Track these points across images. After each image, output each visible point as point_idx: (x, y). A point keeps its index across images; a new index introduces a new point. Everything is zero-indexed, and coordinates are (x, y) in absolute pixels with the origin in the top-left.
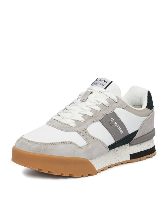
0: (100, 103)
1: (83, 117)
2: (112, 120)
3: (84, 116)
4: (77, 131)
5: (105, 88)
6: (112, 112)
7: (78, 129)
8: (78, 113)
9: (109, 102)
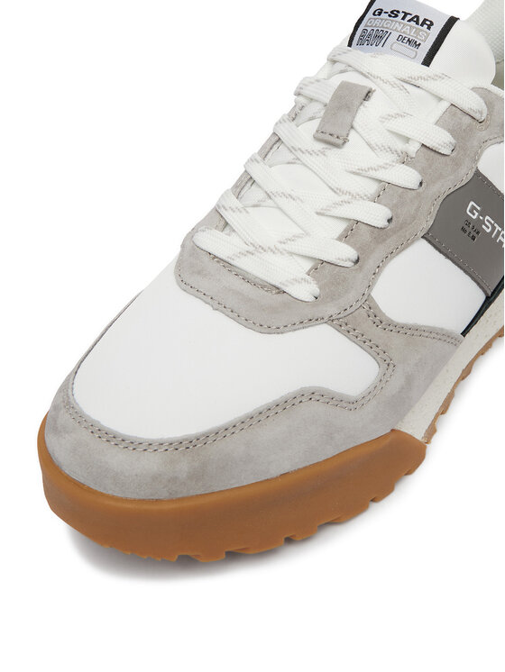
0: (413, 148)
1: (345, 237)
2: (472, 210)
3: (352, 230)
4: (331, 320)
5: (427, 61)
6: (470, 176)
7: (331, 310)
8: (317, 213)
9: (452, 132)
